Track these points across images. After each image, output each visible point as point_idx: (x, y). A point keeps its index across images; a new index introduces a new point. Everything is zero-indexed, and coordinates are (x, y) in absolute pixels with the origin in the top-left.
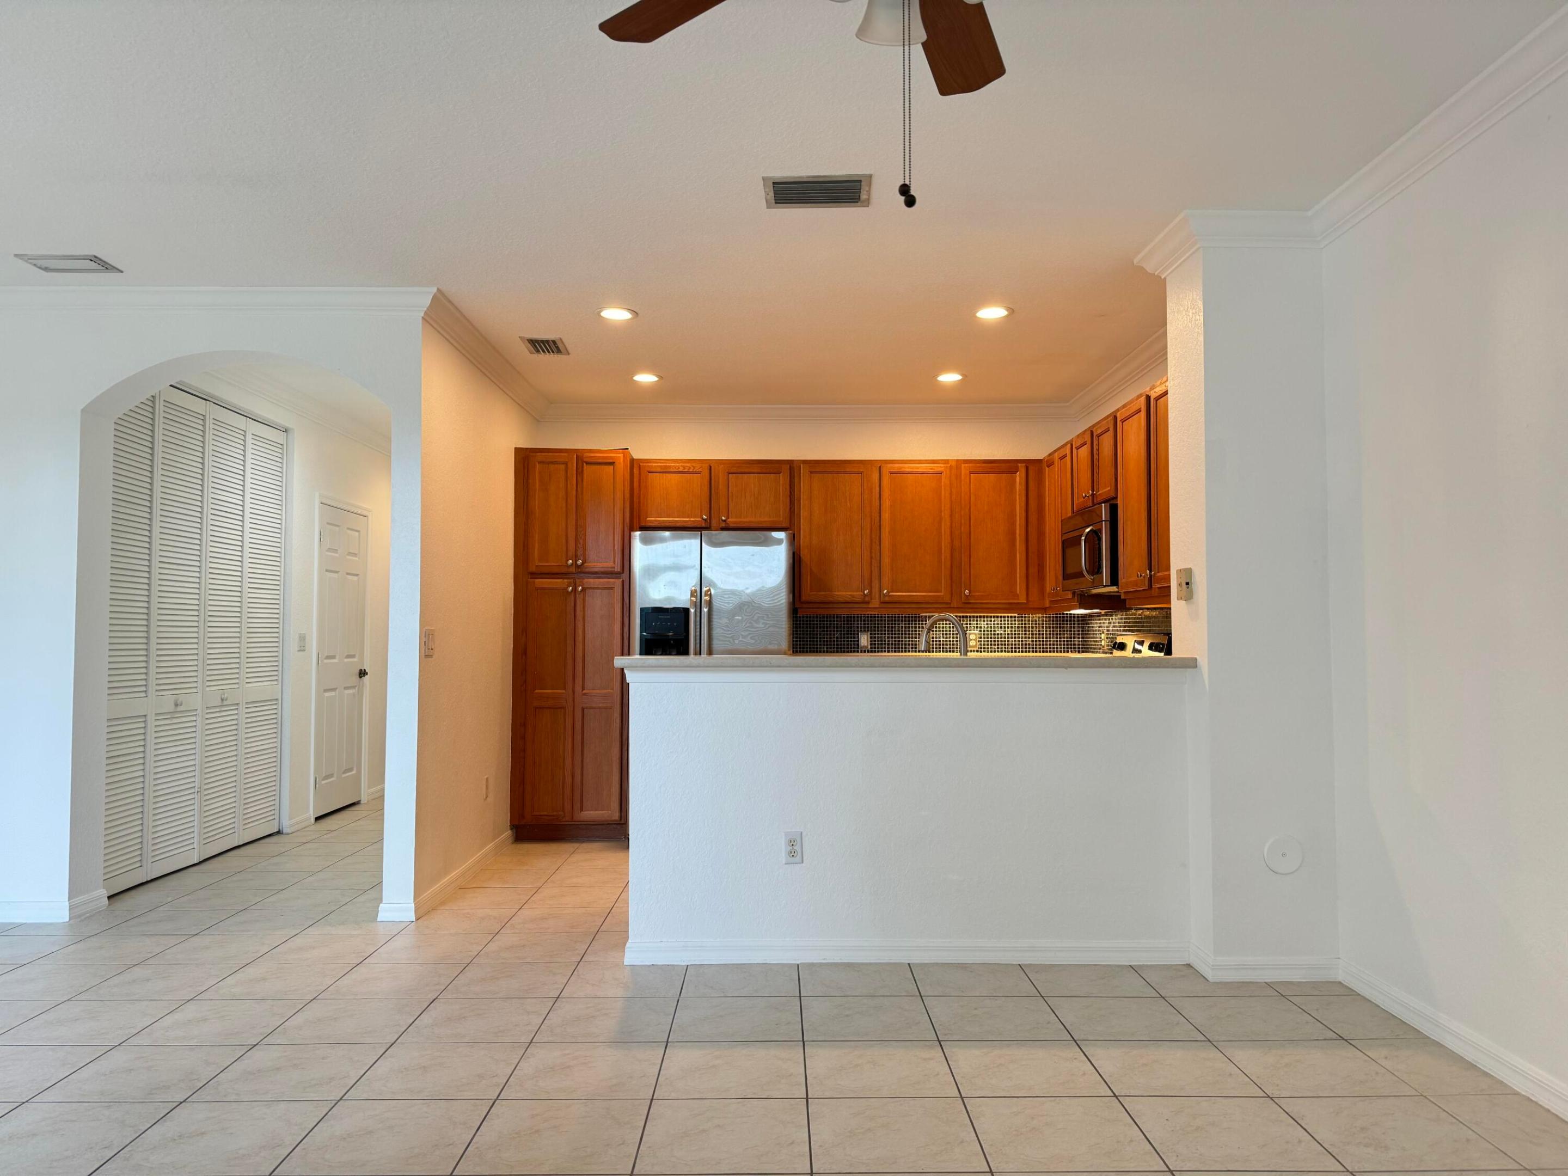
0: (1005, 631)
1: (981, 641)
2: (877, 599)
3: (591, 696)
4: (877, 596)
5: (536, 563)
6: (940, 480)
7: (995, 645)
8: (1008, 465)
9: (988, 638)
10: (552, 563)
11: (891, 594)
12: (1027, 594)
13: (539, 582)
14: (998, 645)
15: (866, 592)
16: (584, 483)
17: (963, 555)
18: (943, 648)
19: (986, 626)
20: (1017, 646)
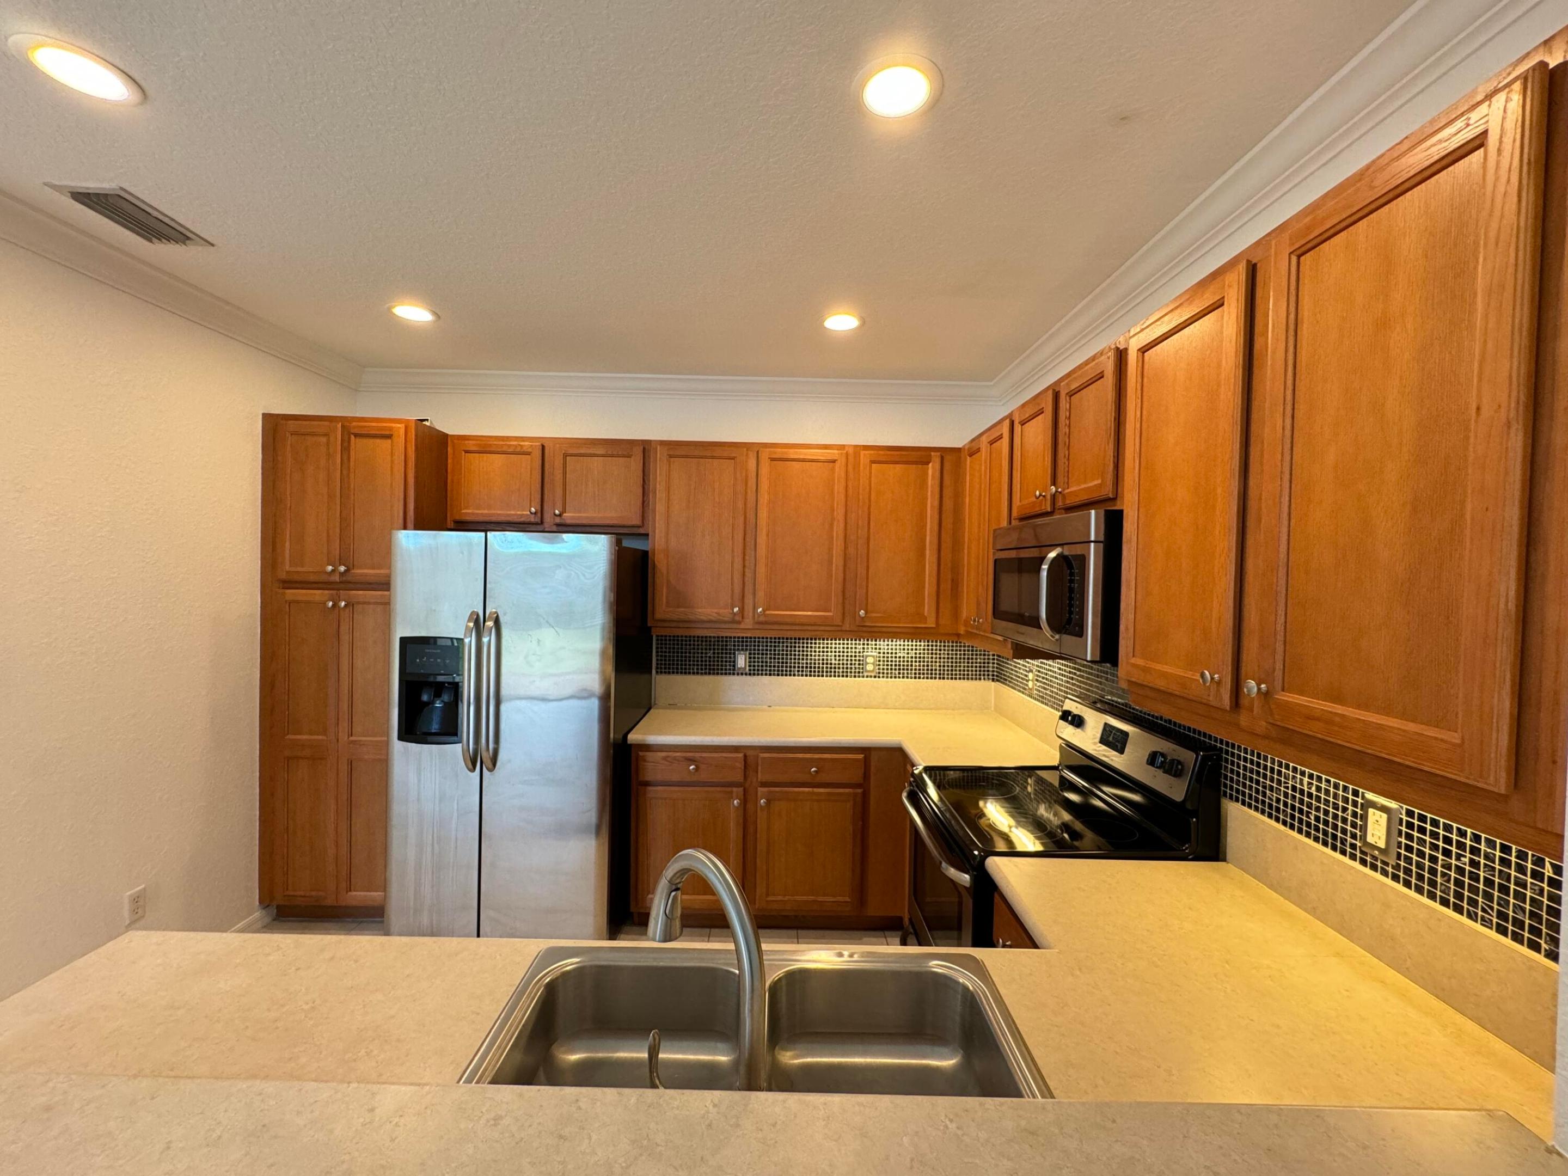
0: (908, 654)
1: (879, 665)
2: (751, 617)
3: (361, 745)
4: (751, 614)
5: (287, 567)
6: (833, 469)
7: (895, 669)
8: (919, 453)
9: (888, 661)
10: (308, 569)
11: (768, 612)
12: (937, 618)
13: (291, 594)
14: (900, 669)
15: (736, 610)
16: (352, 464)
17: (859, 566)
18: (835, 672)
19: (886, 647)
20: (922, 672)
